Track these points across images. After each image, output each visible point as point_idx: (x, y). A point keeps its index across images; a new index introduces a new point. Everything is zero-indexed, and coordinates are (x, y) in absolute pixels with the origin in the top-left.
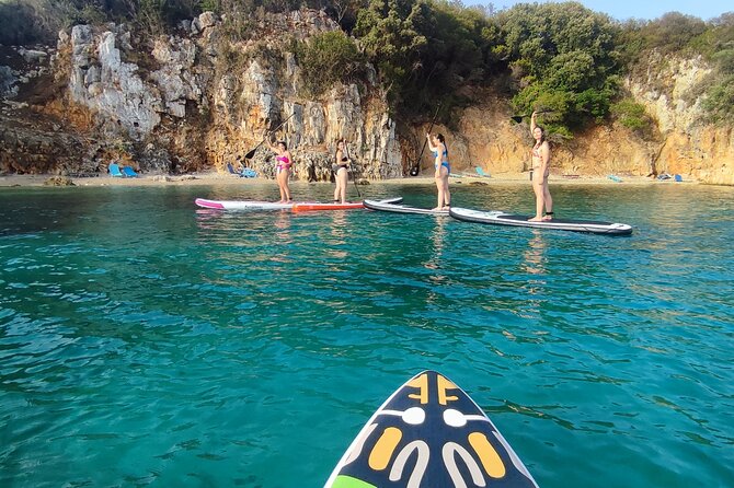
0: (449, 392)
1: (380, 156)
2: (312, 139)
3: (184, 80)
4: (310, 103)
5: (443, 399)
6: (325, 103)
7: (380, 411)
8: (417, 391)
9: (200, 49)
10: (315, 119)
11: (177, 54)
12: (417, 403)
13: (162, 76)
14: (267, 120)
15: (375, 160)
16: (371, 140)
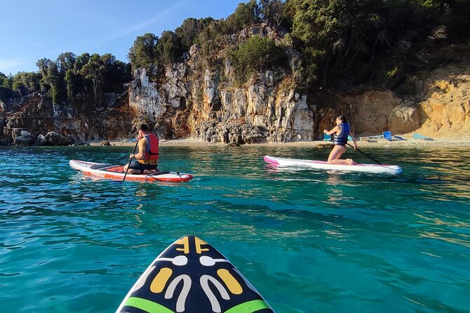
0: (202, 247)
1: (284, 124)
2: (236, 114)
3: (178, 86)
4: (237, 90)
5: (199, 250)
6: (246, 88)
7: (158, 259)
8: (182, 246)
9: (189, 67)
10: (238, 100)
11: (176, 72)
12: (182, 253)
13: (167, 86)
14: (211, 104)
15: (280, 127)
16: (278, 112)
